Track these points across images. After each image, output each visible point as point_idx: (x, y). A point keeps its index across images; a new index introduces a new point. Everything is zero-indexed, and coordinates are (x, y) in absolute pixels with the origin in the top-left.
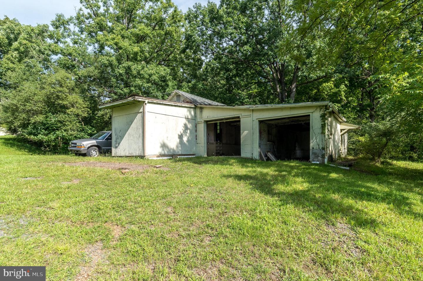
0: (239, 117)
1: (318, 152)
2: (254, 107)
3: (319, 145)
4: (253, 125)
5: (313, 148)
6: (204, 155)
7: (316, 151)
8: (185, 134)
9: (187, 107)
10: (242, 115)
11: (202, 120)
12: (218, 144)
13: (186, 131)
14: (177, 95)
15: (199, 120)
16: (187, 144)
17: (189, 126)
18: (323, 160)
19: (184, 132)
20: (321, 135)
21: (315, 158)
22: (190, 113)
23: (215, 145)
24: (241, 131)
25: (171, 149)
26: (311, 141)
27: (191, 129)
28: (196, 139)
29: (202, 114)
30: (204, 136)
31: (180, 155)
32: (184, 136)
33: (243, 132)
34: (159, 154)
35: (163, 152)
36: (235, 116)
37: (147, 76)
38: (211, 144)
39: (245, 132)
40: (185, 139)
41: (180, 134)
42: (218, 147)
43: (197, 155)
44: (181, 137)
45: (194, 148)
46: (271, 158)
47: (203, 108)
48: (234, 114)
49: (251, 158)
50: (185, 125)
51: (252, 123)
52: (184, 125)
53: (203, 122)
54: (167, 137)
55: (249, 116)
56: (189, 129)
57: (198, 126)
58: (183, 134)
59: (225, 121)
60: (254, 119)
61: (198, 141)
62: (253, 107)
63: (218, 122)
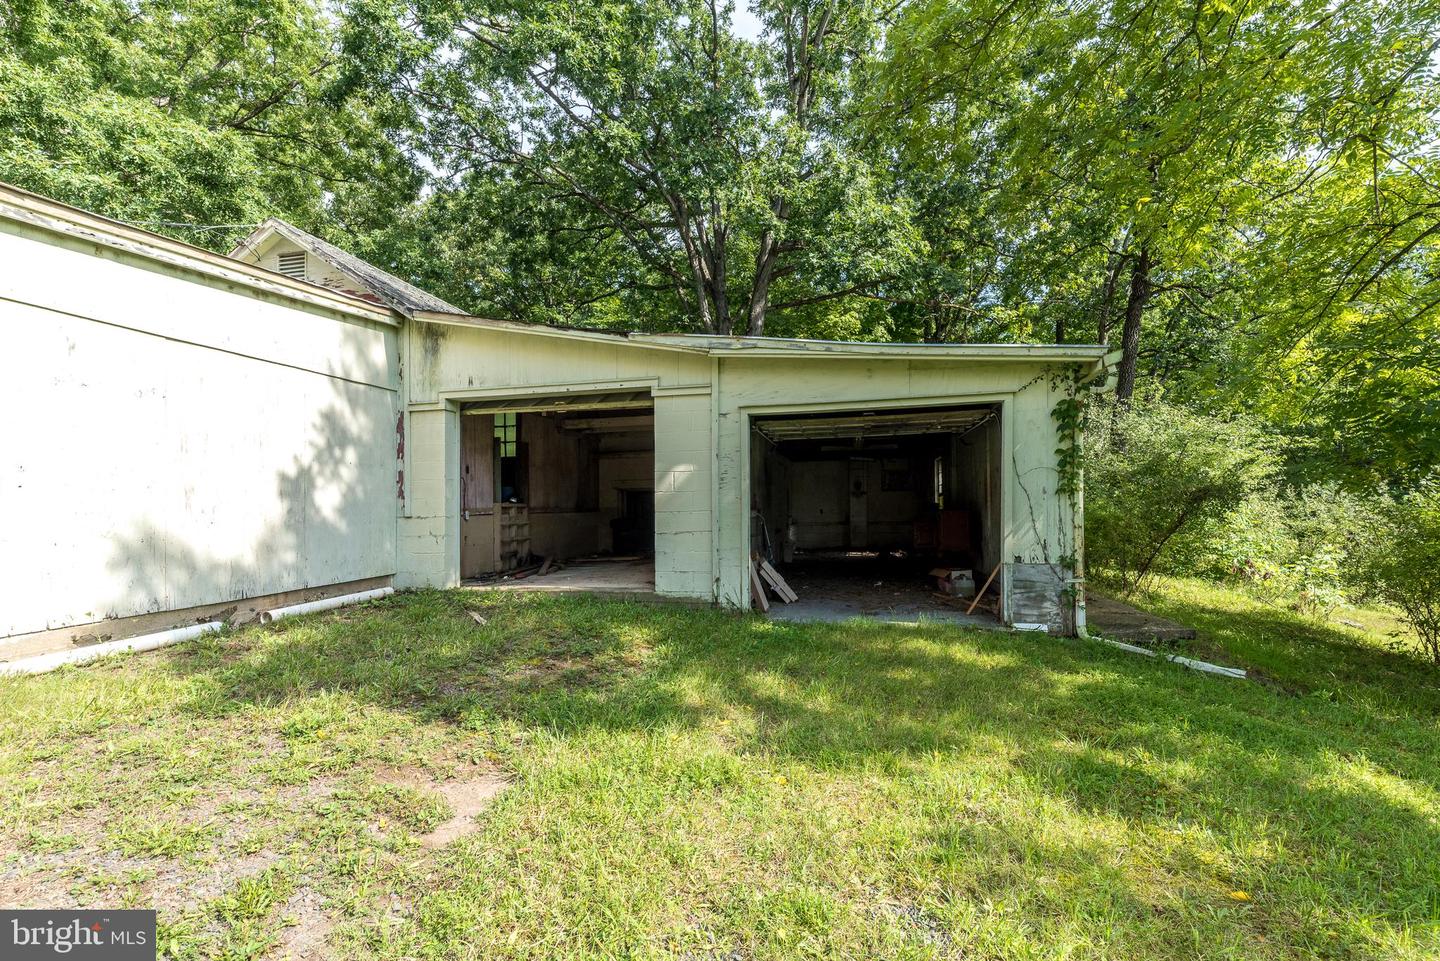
0: (644, 394)
1: (1044, 578)
2: (732, 345)
3: (1045, 547)
4: (720, 436)
5: (1018, 559)
6: (446, 579)
7: (1033, 571)
8: (328, 471)
9: (345, 316)
10: (664, 384)
11: (434, 397)
12: (513, 512)
13: (337, 452)
14: (286, 250)
15: (417, 396)
16: (342, 526)
17: (357, 423)
18: (1065, 619)
19: (319, 458)
20: (1054, 500)
21: (1025, 605)
22: (362, 352)
23: (496, 521)
24: (658, 466)
25: (215, 567)
26: (1007, 528)
27: (366, 437)
28: (401, 494)
29: (434, 364)
30: (448, 480)
31: (290, 596)
32: (320, 481)
33: (666, 472)
34: (99, 616)
35: (140, 602)
36: (626, 385)
37: (94, 138)
38: (477, 514)
39: (682, 468)
40: (327, 499)
41: (292, 472)
42: (510, 526)
43: (401, 583)
44: (297, 489)
45: (388, 546)
46: (777, 590)
47: (443, 335)
48: (621, 376)
49: (709, 599)
50: (330, 419)
51: (715, 426)
52: (318, 421)
53: (442, 406)
54: (188, 492)
55: (704, 391)
56: (357, 442)
57: (415, 427)
58: (316, 468)
59: (562, 408)
60: (730, 404)
61: (413, 506)
62: (727, 346)
63: (512, 412)
